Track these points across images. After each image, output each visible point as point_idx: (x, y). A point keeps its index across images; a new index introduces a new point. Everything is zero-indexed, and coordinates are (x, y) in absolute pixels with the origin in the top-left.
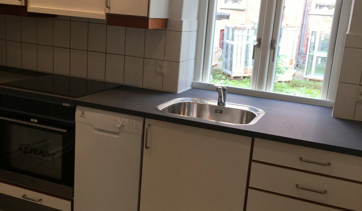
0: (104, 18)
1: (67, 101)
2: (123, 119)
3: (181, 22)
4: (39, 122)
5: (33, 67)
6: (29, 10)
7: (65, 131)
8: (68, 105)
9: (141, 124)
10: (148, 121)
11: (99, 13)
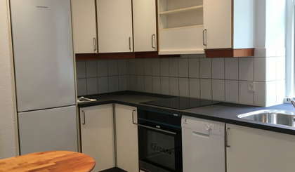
0: (203, 53)
1: (176, 112)
2: (211, 124)
3: (265, 49)
4: (161, 128)
5: (167, 93)
6: (159, 54)
7: (175, 133)
8: (177, 115)
9: (223, 128)
10: (228, 125)
11: (200, 50)
